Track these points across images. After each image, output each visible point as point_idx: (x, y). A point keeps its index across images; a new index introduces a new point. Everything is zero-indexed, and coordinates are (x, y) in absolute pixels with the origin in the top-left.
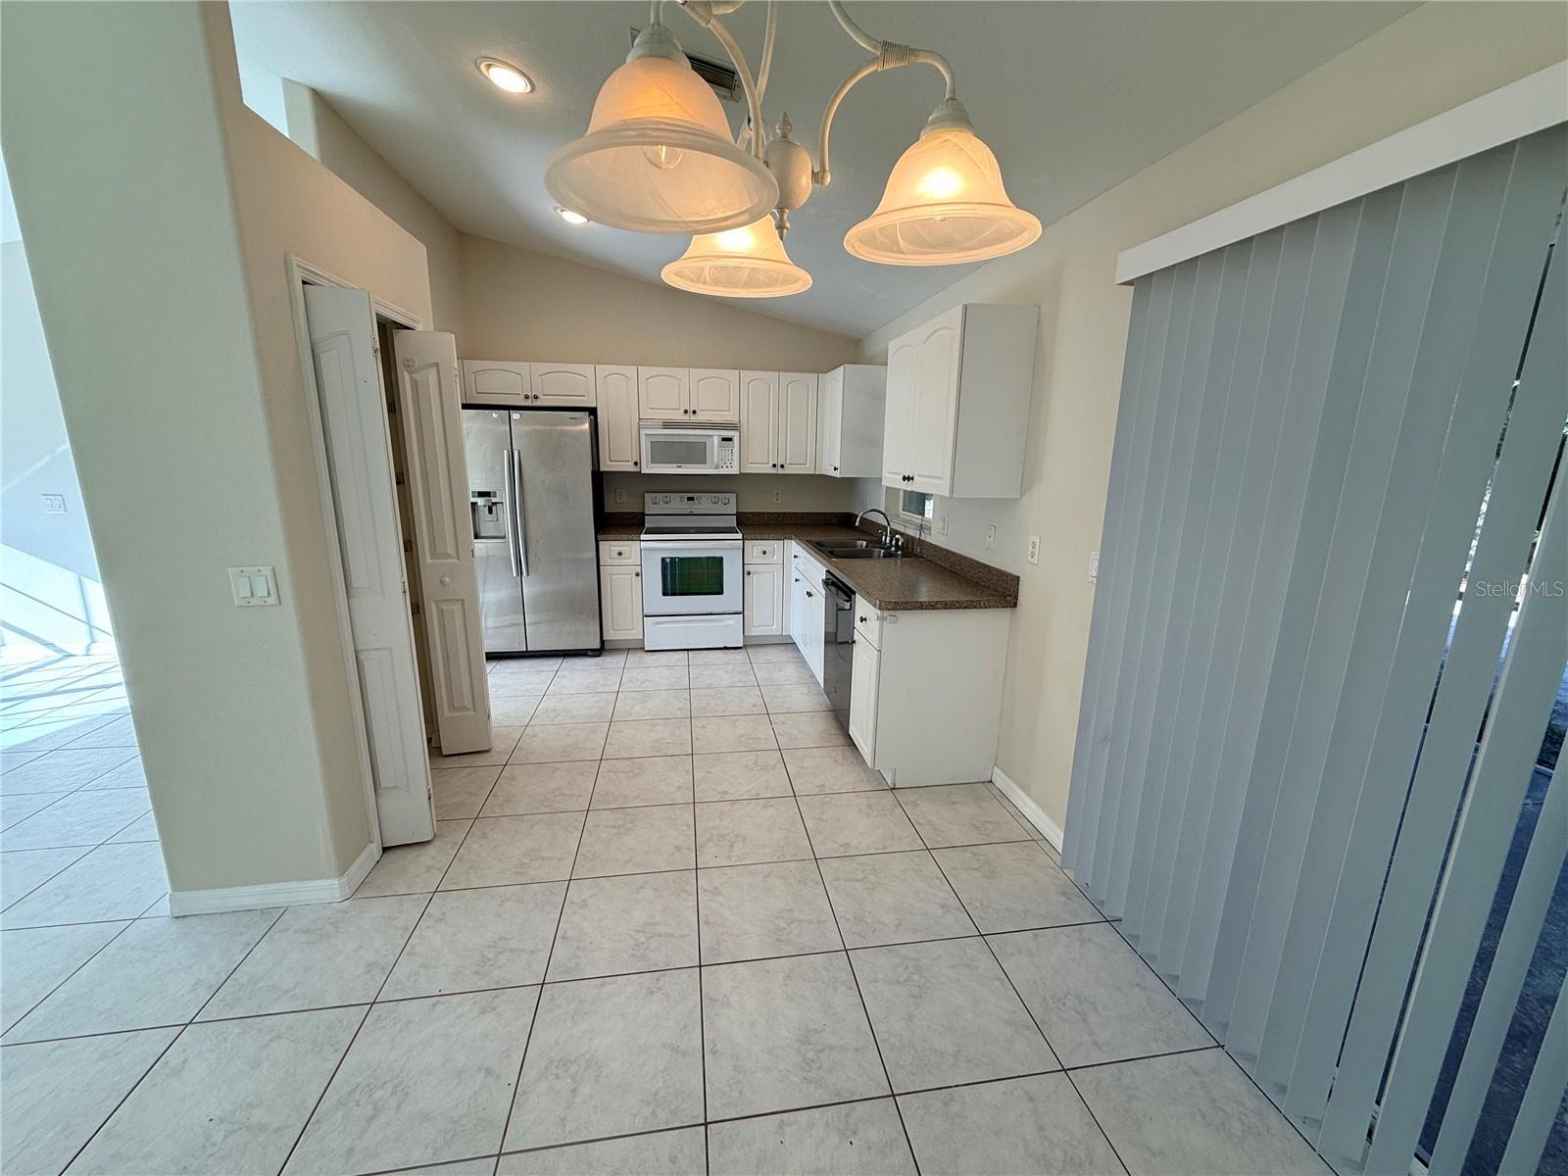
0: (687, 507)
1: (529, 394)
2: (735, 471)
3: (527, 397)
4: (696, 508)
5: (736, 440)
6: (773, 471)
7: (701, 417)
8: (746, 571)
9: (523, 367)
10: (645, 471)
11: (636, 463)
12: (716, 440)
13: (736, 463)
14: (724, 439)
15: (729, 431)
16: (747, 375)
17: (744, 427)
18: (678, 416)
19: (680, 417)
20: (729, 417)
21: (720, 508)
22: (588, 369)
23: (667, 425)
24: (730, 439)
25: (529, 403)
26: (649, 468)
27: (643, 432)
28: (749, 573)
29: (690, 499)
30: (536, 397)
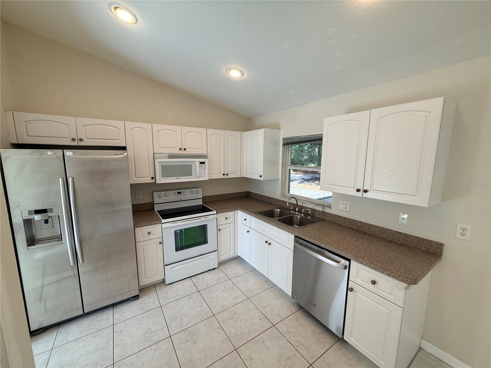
0: (178, 197)
1: (76, 138)
2: (206, 178)
3: (73, 140)
4: (182, 197)
5: (207, 163)
6: (223, 177)
7: (188, 152)
8: (218, 229)
9: (70, 120)
10: (158, 182)
11: (152, 178)
12: (198, 164)
13: (207, 174)
14: (201, 163)
15: (202, 159)
16: (210, 131)
17: (209, 156)
18: (176, 151)
19: (177, 151)
20: (203, 152)
21: (194, 196)
22: (120, 124)
23: (171, 156)
24: (204, 163)
25: (75, 143)
26: (160, 180)
27: (157, 161)
28: (220, 230)
29: (179, 193)
30: (81, 140)
